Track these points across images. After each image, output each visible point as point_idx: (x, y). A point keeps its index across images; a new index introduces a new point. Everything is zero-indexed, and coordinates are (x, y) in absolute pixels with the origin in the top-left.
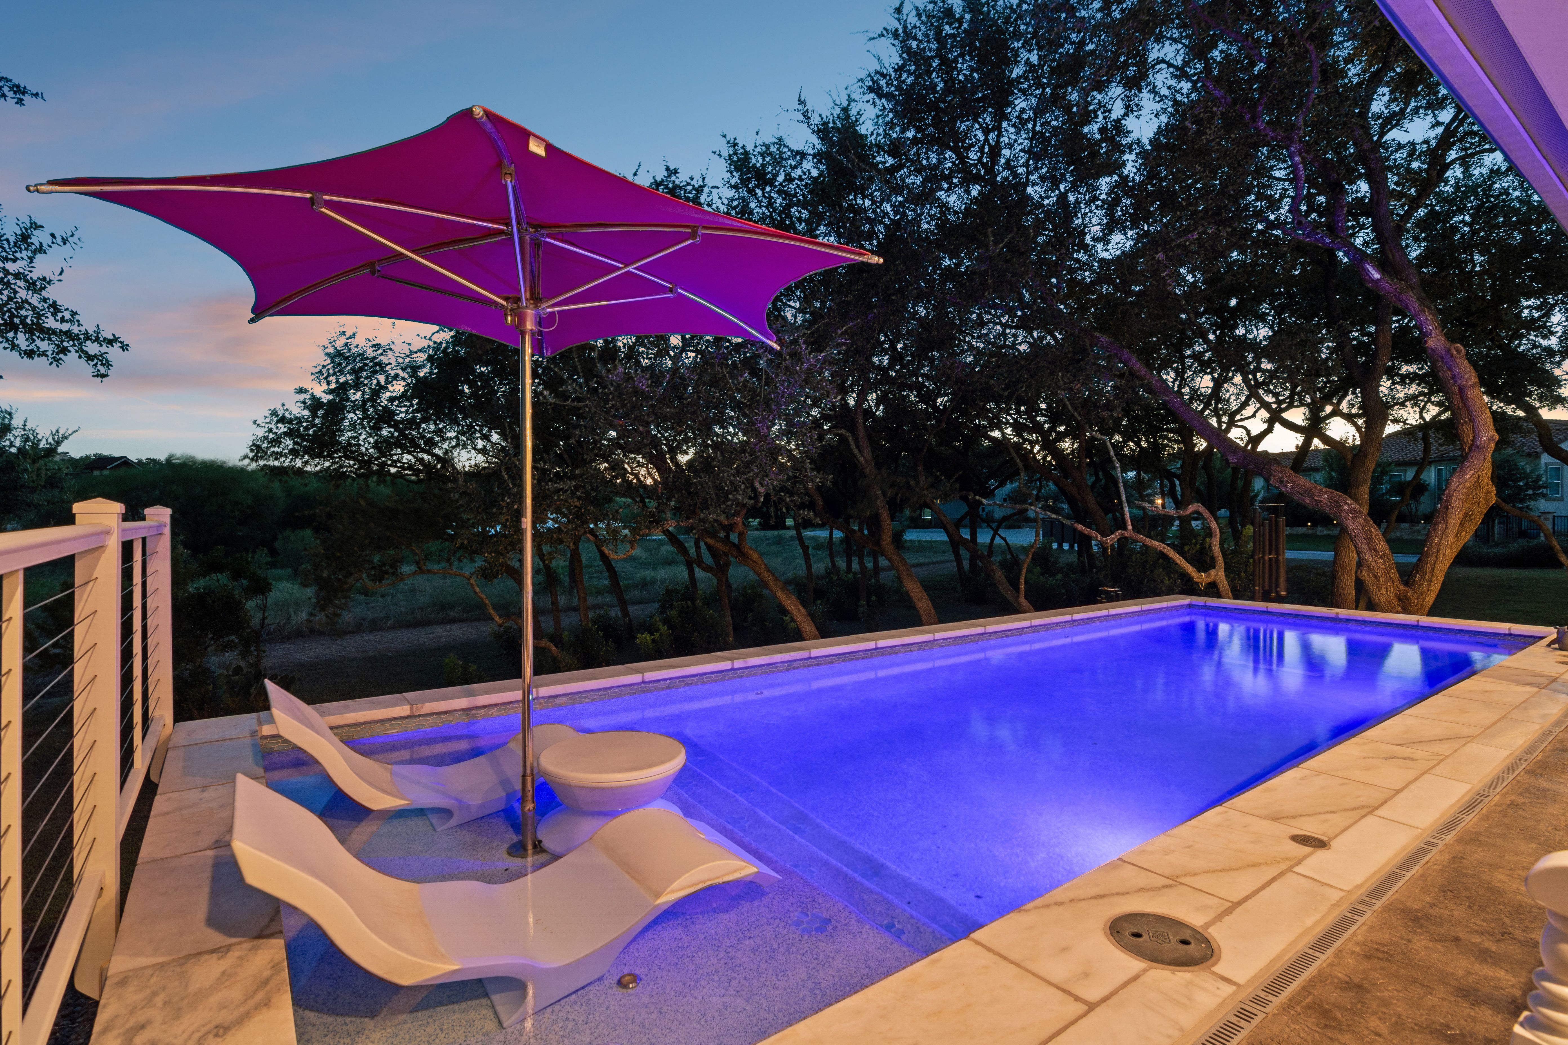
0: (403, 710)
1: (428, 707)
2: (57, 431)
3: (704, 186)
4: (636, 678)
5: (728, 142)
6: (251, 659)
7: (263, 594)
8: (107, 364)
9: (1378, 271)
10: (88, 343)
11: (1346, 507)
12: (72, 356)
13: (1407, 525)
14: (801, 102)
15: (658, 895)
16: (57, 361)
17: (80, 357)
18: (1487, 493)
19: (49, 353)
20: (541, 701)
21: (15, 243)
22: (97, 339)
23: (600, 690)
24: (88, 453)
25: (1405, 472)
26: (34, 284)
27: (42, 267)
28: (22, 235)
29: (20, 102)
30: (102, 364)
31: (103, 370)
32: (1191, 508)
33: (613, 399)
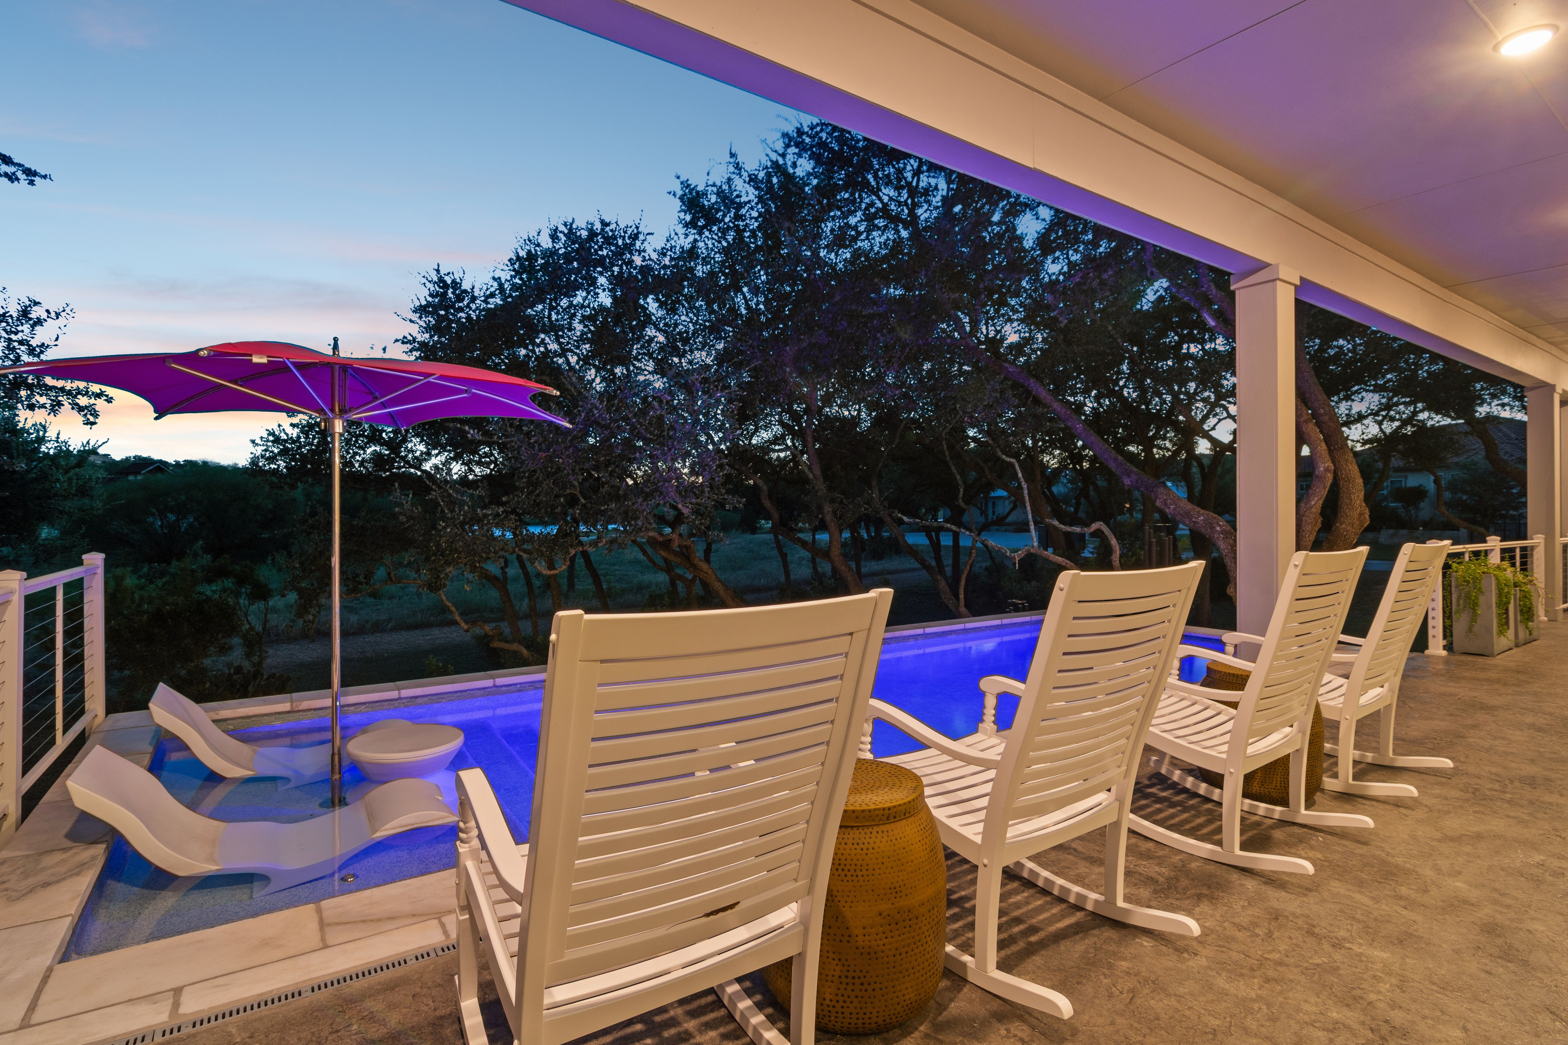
0: (286, 707)
1: (305, 705)
2: (88, 443)
3: (638, 233)
4: (488, 683)
5: (682, 183)
6: (256, 659)
7: (265, 599)
8: (96, 415)
9: (1214, 319)
10: (79, 396)
11: (1218, 528)
12: (67, 406)
13: (1406, 531)
14: (732, 155)
15: (375, 832)
16: (54, 412)
17: (73, 408)
18: (1361, 514)
19: (48, 406)
20: (404, 701)
21: (18, 319)
22: (87, 392)
23: (456, 692)
24: (128, 455)
25: (1406, 477)
26: (34, 349)
27: (42, 335)
28: (23, 311)
29: (31, 183)
30: (91, 414)
31: (92, 419)
32: (1094, 526)
33: (535, 435)
